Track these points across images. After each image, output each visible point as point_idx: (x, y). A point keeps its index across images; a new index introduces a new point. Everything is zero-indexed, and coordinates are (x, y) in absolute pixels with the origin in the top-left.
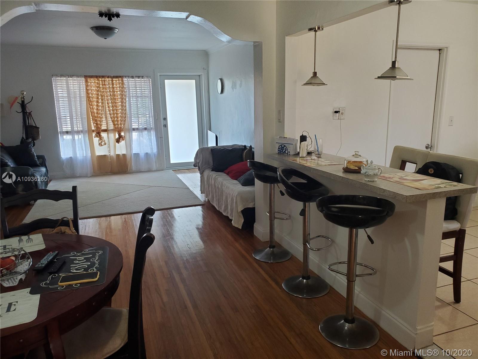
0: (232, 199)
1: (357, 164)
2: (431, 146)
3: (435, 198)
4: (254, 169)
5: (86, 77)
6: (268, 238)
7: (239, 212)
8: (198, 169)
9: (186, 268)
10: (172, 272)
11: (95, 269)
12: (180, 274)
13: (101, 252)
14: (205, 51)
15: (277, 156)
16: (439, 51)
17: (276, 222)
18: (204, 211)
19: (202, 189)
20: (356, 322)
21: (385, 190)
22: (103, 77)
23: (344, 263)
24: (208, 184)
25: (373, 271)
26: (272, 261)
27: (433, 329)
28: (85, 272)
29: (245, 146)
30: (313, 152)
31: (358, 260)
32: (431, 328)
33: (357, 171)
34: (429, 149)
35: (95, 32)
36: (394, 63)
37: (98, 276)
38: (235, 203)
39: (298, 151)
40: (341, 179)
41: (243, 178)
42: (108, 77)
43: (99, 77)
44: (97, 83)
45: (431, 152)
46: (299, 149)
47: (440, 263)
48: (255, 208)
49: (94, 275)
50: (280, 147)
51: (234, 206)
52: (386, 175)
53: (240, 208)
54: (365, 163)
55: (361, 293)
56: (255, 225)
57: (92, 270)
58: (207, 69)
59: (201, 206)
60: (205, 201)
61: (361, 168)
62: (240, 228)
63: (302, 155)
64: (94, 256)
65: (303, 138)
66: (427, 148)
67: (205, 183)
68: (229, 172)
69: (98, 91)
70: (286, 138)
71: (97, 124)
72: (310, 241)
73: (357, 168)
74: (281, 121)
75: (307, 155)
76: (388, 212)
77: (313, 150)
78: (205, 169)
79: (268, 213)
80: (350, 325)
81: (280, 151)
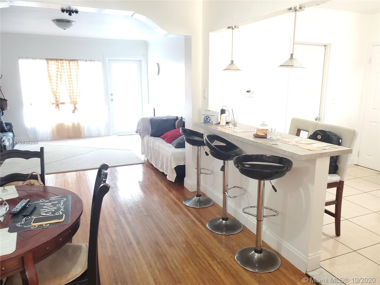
0: (167, 158)
1: (264, 131)
2: (319, 118)
3: (322, 157)
4: (185, 135)
5: (47, 59)
6: (195, 189)
7: (172, 168)
8: (139, 135)
9: (130, 213)
10: (119, 216)
11: (60, 212)
12: (126, 218)
13: (65, 199)
14: (145, 41)
15: (203, 125)
16: (324, 47)
17: (202, 176)
18: (144, 168)
19: (143, 151)
20: (263, 252)
21: (285, 151)
22: (62, 60)
23: (254, 207)
24: (147, 147)
25: (276, 213)
26: (198, 207)
27: (320, 256)
28: (53, 215)
29: (177, 117)
30: (231, 122)
31: (265, 205)
32: (319, 255)
33: (264, 137)
34: (318, 121)
35: (56, 24)
36: (292, 55)
37: (64, 218)
38: (170, 161)
39: (219, 121)
40: (252, 143)
41: (175, 142)
42: (66, 60)
43: (58, 60)
44: (57, 65)
45: (319, 123)
46: (220, 120)
47: (326, 206)
48: (185, 165)
49: (60, 217)
50: (206, 118)
51: (169, 164)
52: (286, 140)
53: (174, 166)
54: (270, 130)
55: (267, 230)
56: (186, 179)
57: (59, 213)
58: (146, 56)
59: (142, 164)
60: (145, 160)
61: (267, 135)
62: (174, 181)
63: (222, 124)
64: (59, 203)
65: (223, 112)
66: (316, 120)
67: (145, 146)
68: (164, 138)
69: (57, 71)
70: (210, 111)
71: (56, 98)
72: (229, 190)
73: (264, 135)
74: (205, 98)
75: (226, 125)
76: (287, 168)
77: (231, 120)
78: (145, 135)
79: (195, 169)
80: (259, 254)
81: (205, 121)
